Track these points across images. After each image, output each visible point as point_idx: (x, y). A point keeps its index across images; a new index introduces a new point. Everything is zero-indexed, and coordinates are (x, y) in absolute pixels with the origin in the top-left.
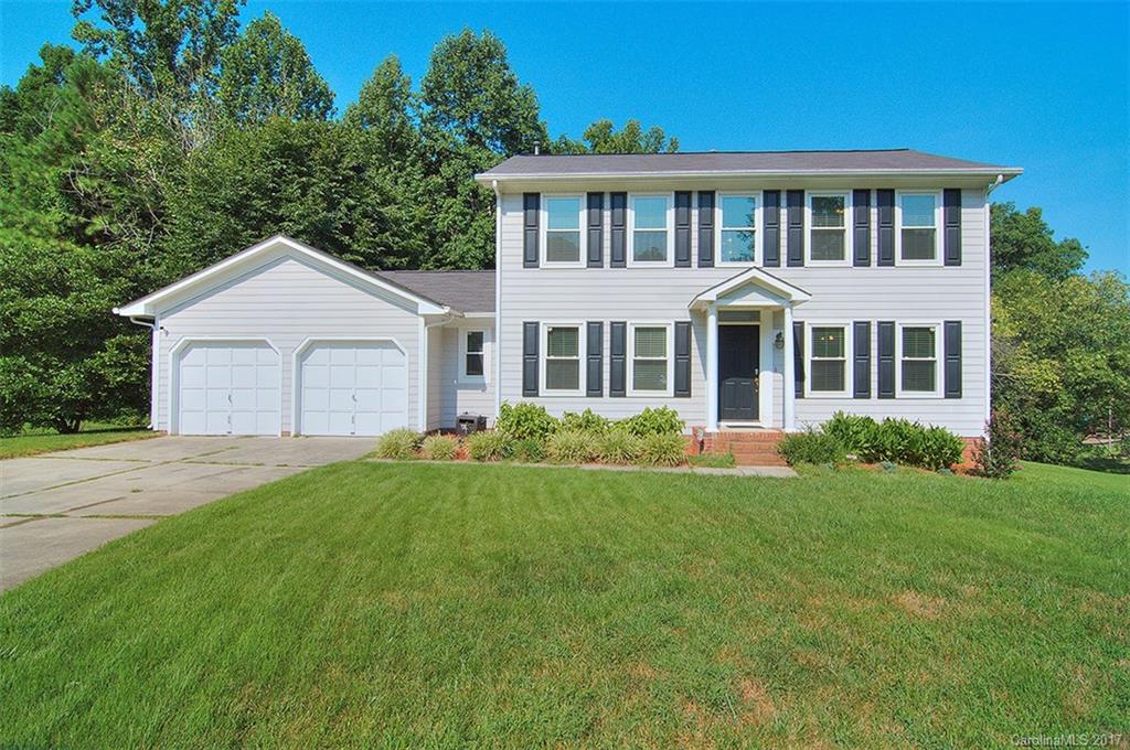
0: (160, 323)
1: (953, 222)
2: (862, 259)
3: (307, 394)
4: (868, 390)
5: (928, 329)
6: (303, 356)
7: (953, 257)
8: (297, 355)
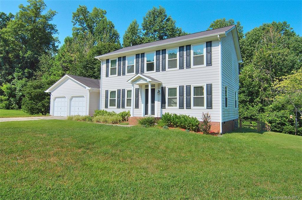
0: (52, 93)
1: (209, 52)
2: (181, 67)
3: (72, 107)
4: (183, 106)
5: (202, 87)
6: (71, 99)
7: (209, 63)
8: (70, 99)
